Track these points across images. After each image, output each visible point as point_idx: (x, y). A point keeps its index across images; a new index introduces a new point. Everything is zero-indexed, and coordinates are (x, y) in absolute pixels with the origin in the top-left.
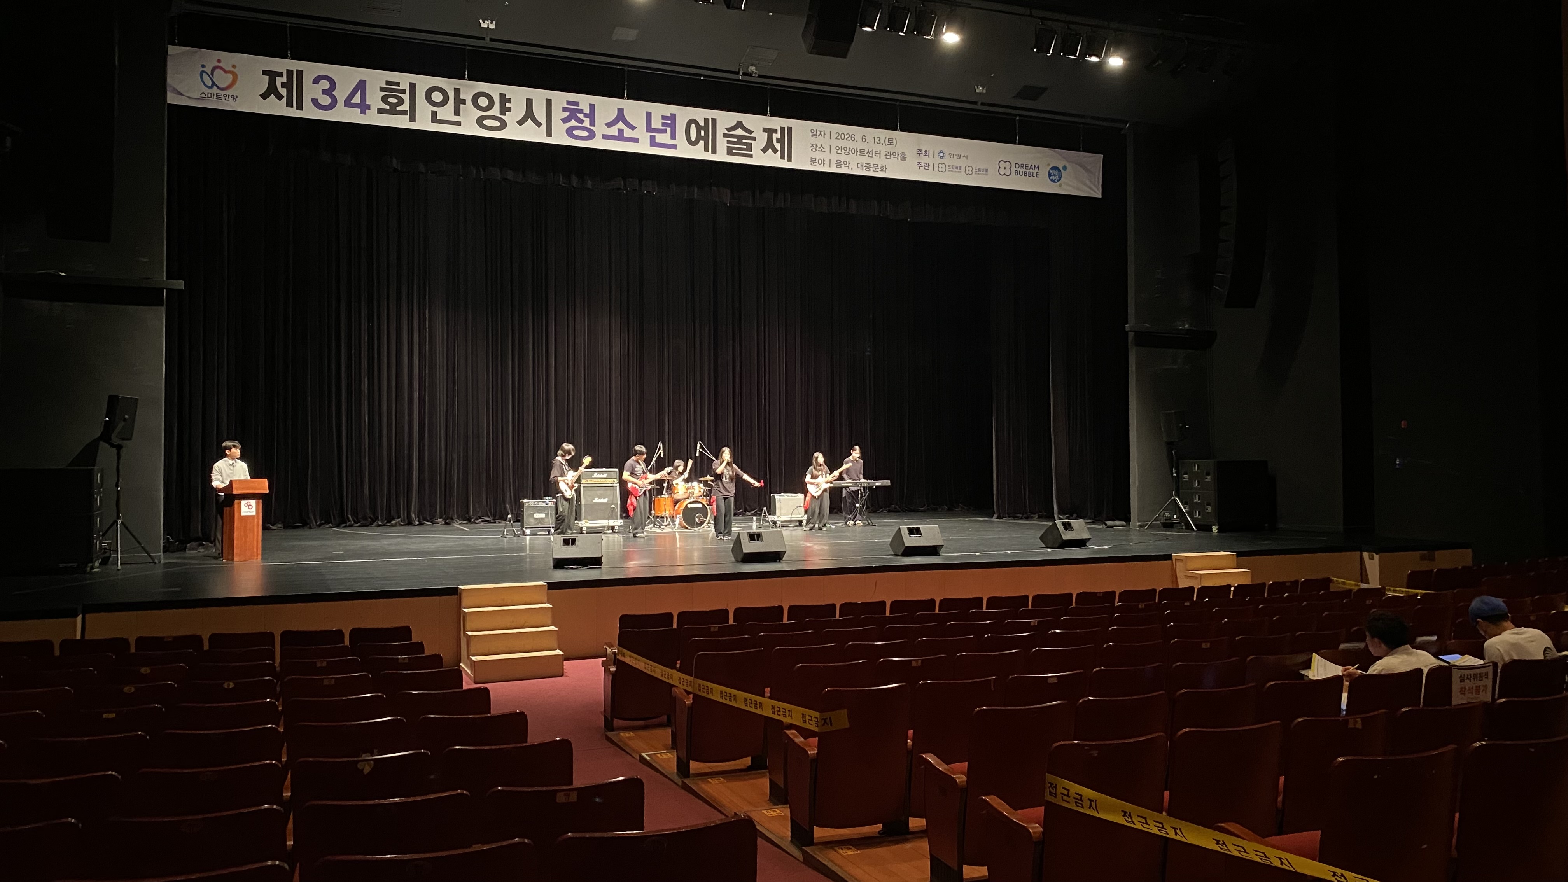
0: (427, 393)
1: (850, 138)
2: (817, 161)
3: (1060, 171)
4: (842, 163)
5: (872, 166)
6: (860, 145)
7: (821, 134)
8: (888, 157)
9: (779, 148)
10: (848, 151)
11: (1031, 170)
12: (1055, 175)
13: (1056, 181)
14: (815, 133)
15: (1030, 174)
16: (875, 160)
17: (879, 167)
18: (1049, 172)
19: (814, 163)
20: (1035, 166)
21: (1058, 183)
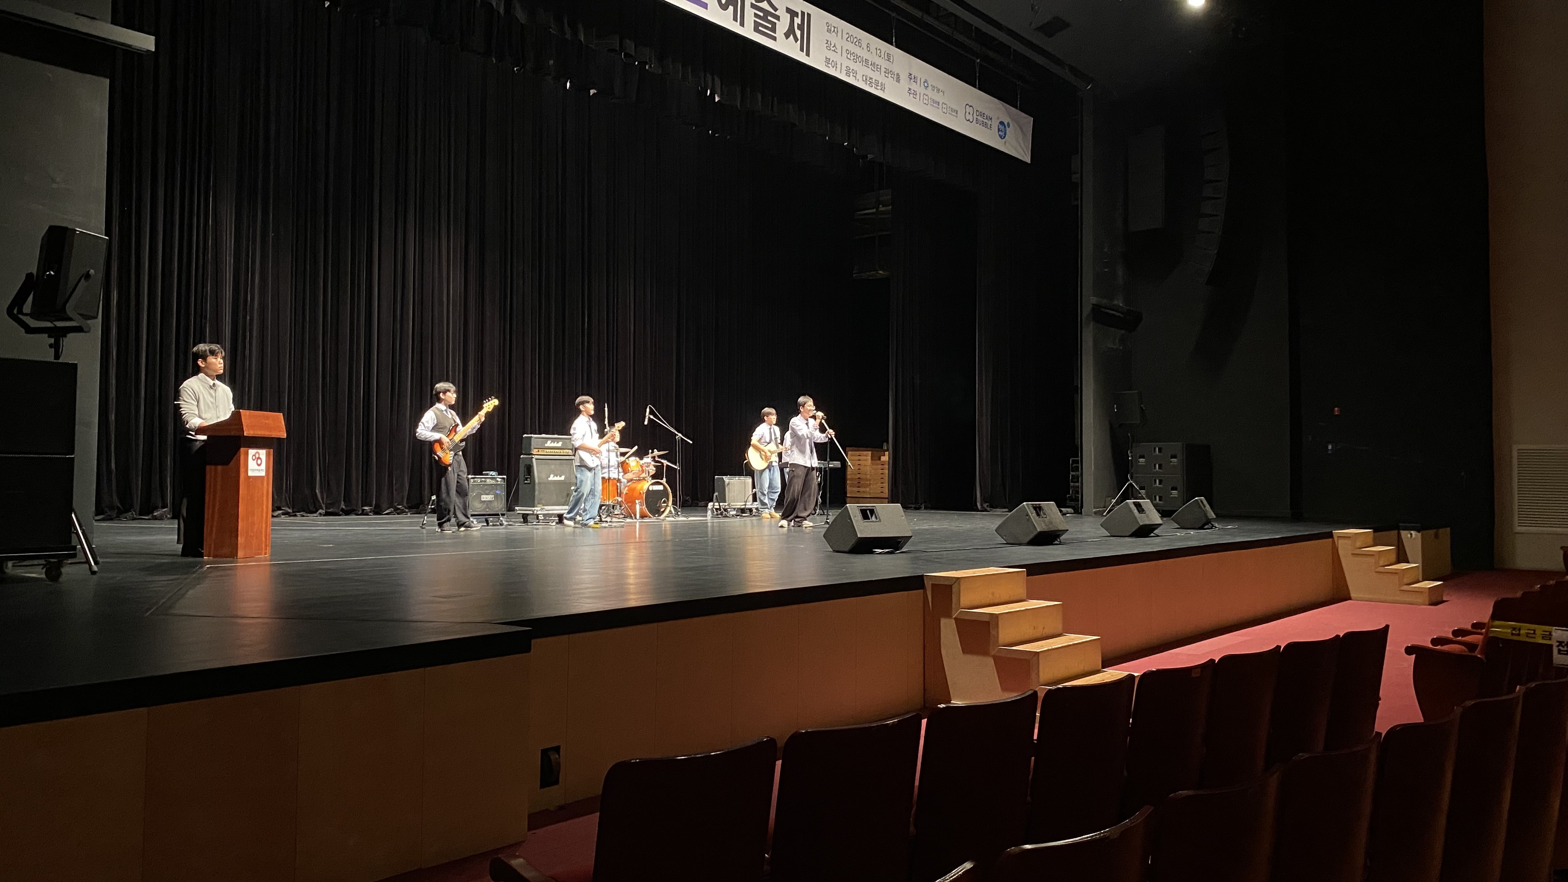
1: (857, 43)
2: (830, 62)
3: (1005, 126)
4: (851, 71)
5: (874, 82)
6: (865, 55)
7: (834, 31)
8: (887, 75)
9: (799, 37)
10: (855, 58)
11: (986, 121)
12: (1002, 131)
13: (1003, 137)
14: (830, 28)
15: (986, 125)
16: (875, 76)
17: (880, 85)
18: (998, 126)
19: (828, 63)
20: (989, 117)
21: (1004, 140)
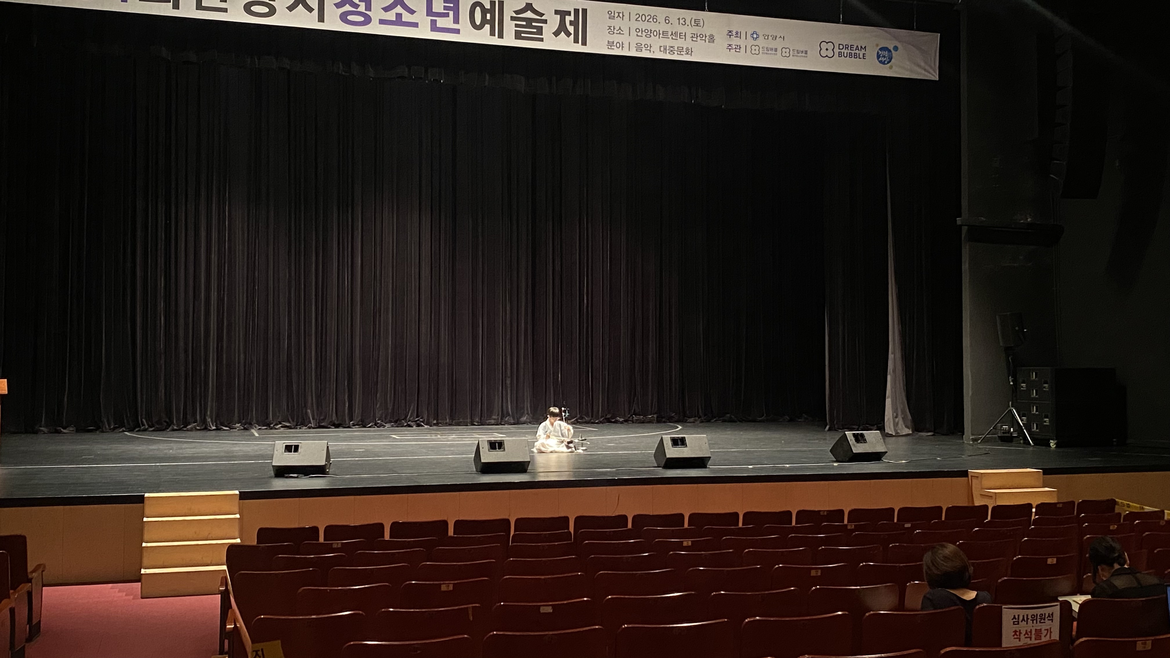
0: (226, 293)
1: (651, 20)
2: (615, 44)
3: (891, 51)
4: (643, 46)
5: (676, 49)
6: (663, 27)
7: (619, 15)
8: (694, 39)
9: (572, 32)
10: (649, 33)
11: (857, 51)
12: (884, 57)
13: (886, 62)
14: (613, 14)
15: (856, 56)
16: (680, 43)
17: (684, 50)
18: (878, 53)
19: (611, 46)
20: (861, 47)
21: (889, 65)
